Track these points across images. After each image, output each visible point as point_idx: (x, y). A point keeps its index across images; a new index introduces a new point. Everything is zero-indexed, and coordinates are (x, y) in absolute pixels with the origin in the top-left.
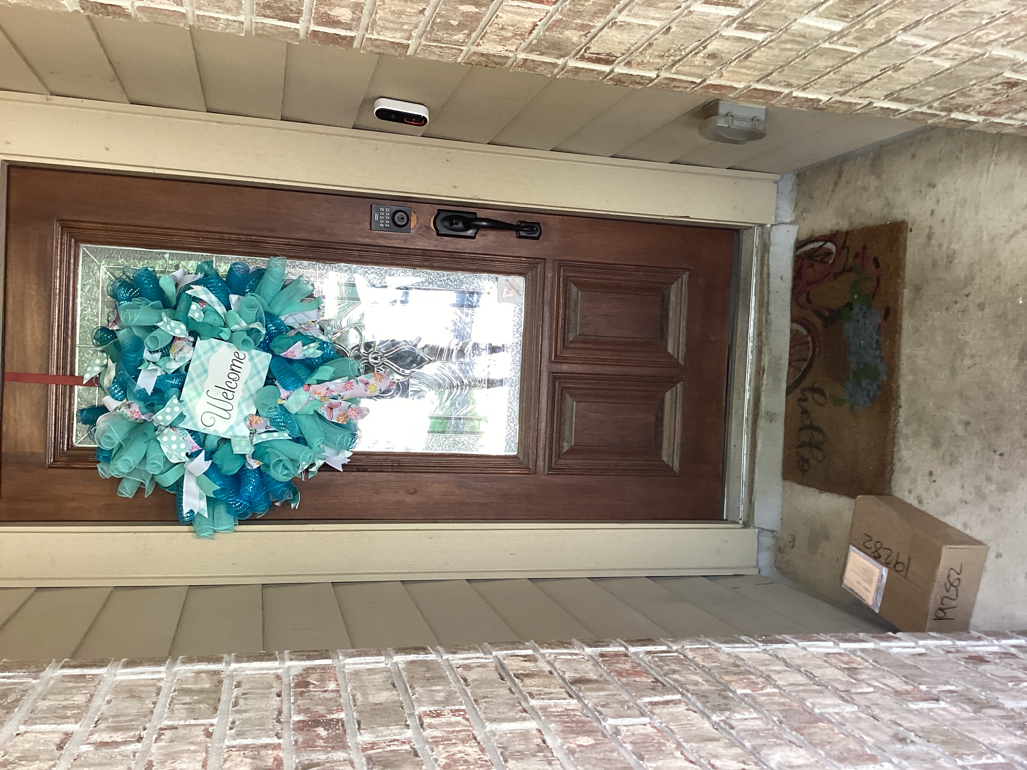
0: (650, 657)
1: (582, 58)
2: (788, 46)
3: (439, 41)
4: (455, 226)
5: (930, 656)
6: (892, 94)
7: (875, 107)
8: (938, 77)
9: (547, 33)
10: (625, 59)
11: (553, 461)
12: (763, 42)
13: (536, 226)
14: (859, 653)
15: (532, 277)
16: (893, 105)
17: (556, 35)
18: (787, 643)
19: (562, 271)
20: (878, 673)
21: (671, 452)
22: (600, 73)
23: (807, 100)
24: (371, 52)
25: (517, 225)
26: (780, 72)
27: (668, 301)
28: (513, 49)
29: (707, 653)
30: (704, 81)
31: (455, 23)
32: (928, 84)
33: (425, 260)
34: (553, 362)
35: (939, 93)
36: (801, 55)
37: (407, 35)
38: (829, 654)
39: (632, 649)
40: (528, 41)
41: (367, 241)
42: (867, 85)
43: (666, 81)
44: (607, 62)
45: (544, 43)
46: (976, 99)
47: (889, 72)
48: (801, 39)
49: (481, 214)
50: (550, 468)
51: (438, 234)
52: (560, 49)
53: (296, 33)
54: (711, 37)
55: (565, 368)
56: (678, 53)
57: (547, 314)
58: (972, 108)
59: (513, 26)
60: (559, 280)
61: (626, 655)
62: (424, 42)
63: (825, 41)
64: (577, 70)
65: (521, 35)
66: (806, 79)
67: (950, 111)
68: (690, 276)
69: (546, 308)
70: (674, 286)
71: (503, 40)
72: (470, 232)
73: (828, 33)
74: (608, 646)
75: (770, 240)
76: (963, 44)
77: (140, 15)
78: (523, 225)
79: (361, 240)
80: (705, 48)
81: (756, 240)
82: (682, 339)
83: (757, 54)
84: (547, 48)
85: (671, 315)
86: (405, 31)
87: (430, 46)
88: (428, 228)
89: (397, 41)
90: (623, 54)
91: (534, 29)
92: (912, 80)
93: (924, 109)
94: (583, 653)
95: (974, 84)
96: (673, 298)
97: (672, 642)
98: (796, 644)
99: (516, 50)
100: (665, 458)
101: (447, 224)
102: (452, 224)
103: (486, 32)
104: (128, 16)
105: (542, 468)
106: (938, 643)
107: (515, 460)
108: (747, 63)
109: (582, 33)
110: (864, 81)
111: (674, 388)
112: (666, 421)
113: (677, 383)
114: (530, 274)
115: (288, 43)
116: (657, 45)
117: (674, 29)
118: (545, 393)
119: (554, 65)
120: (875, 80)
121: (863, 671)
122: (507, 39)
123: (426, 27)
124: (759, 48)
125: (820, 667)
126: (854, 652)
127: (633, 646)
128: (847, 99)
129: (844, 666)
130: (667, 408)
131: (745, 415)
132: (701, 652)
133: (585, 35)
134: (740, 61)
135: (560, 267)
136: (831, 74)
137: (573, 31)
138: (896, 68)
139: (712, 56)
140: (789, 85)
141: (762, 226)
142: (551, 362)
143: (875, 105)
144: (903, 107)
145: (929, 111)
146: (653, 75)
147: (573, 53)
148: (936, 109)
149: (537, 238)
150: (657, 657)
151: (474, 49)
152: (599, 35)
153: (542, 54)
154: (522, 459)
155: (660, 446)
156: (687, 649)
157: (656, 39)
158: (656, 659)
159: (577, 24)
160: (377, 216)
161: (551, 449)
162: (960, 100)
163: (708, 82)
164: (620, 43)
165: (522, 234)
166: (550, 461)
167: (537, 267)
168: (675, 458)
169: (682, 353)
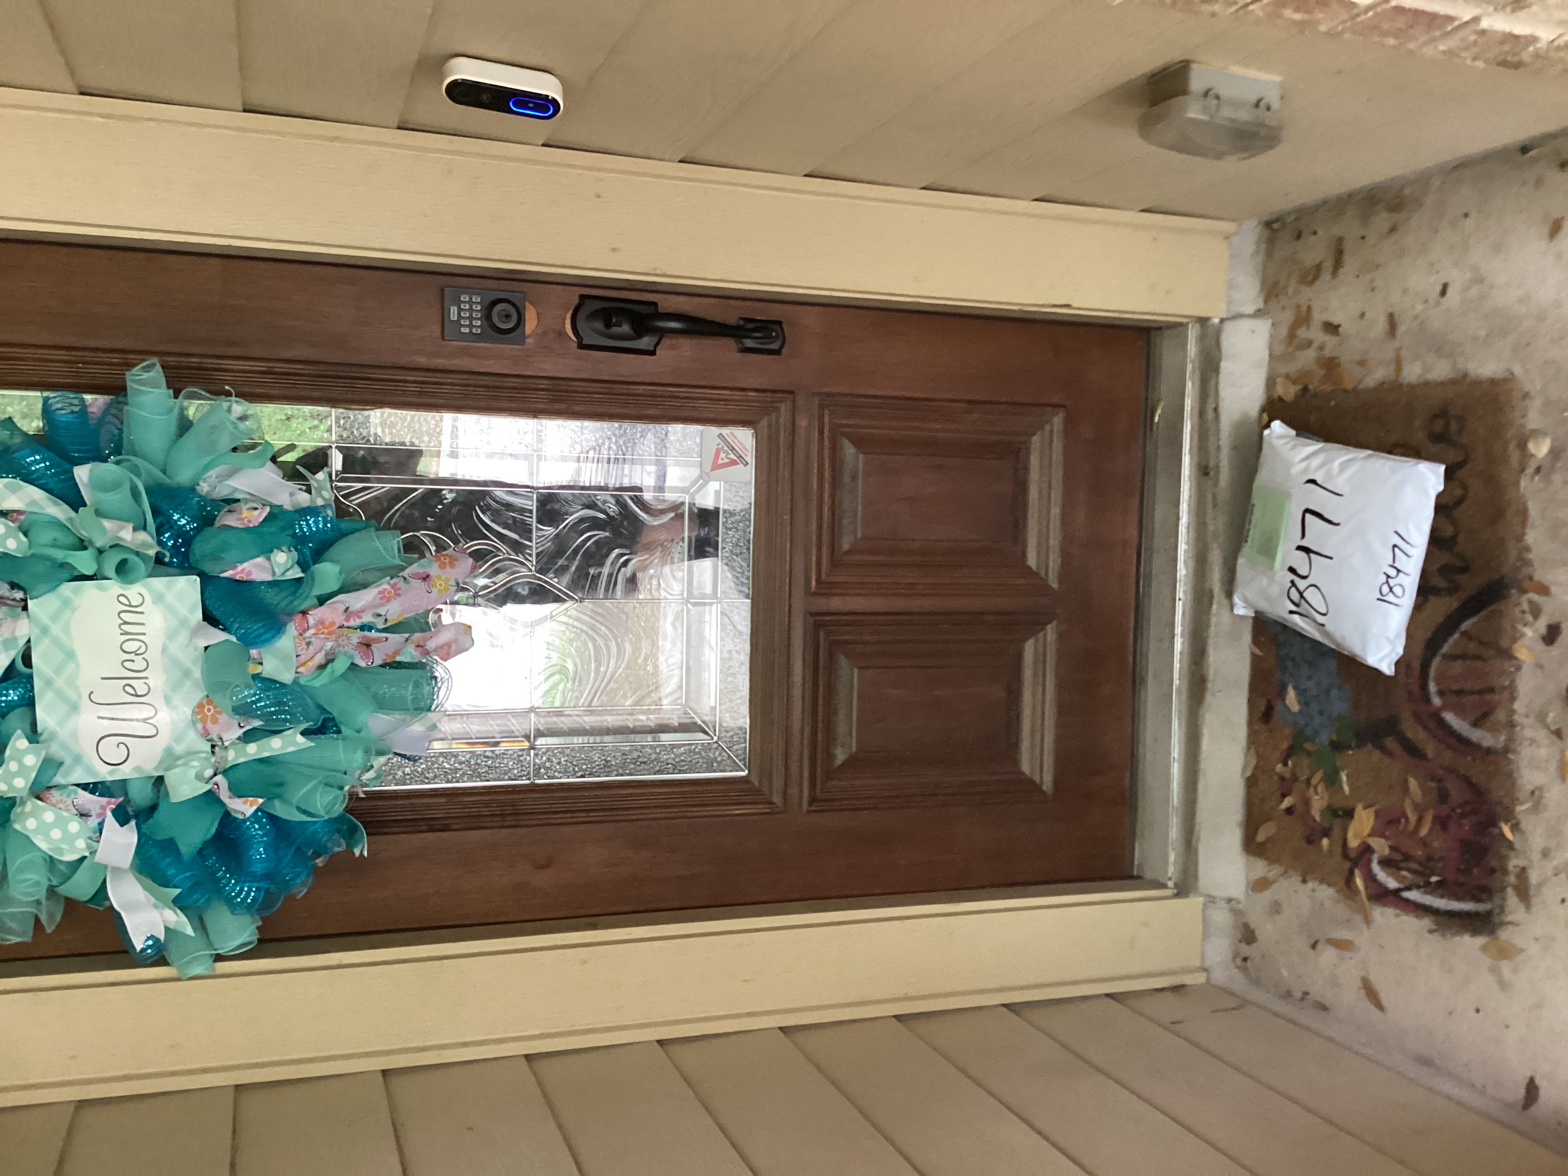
4: (615, 330)
11: (819, 786)
13: (777, 327)
15: (770, 427)
19: (827, 417)
21: (1038, 756)
25: (738, 328)
33: (553, 401)
34: (814, 594)
41: (436, 362)
49: (667, 304)
50: (813, 800)
51: (582, 346)
57: (800, 501)
60: (821, 432)
68: (1066, 420)
70: (1035, 439)
72: (646, 342)
75: (1219, 349)
78: (750, 326)
79: (422, 361)
81: (1192, 349)
82: (1054, 539)
85: (1032, 491)
88: (562, 334)
96: (1034, 461)
100: (1025, 767)
101: (599, 325)
102: (608, 325)
105: (796, 802)
107: (743, 787)
111: (1041, 634)
112: (1027, 695)
113: (1046, 624)
114: (764, 422)
118: (801, 656)
130: (1028, 672)
135: (822, 408)
141: (1203, 321)
142: (808, 593)
149: (777, 352)
155: (1015, 745)
160: (454, 310)
161: (813, 762)
165: (749, 343)
166: (813, 786)
167: (777, 409)
168: (1045, 767)
169: (1054, 566)
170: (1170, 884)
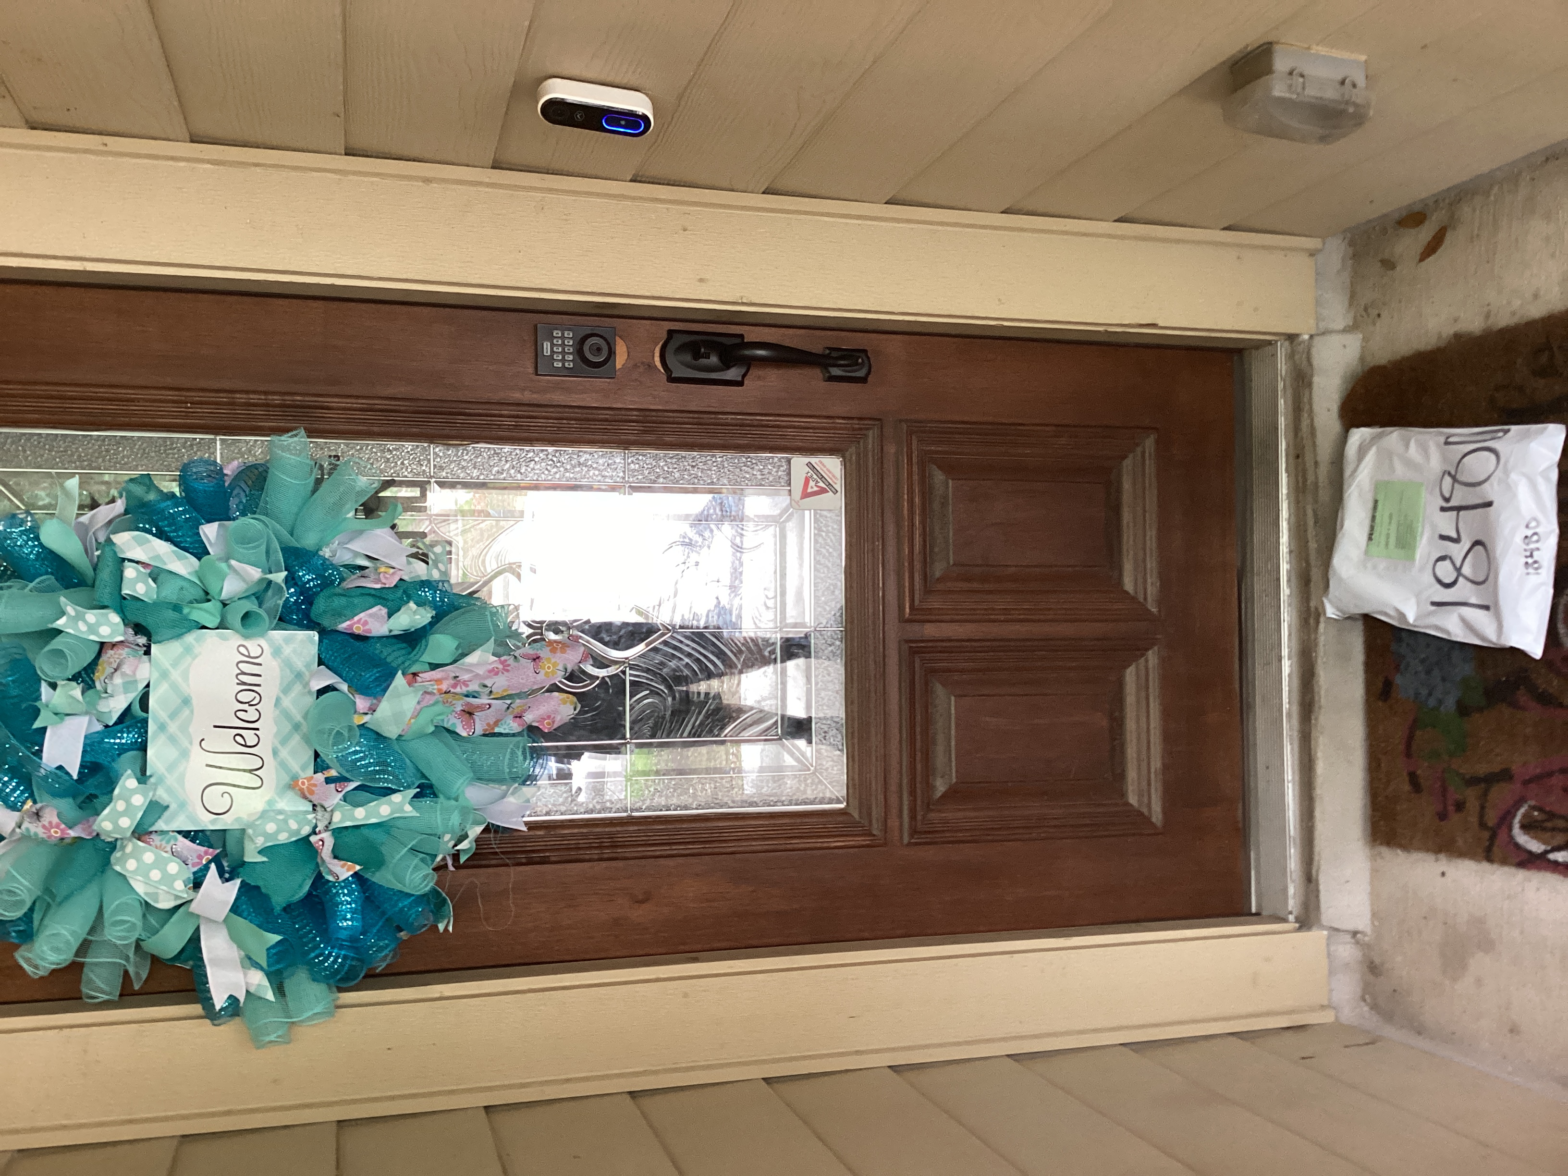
4: (703, 361)
11: (919, 817)
13: (863, 355)
15: (858, 455)
19: (915, 444)
21: (1145, 786)
25: (823, 356)
27: (1119, 490)
33: (645, 432)
34: (908, 621)
41: (528, 397)
49: (752, 335)
50: (914, 832)
57: (891, 529)
60: (910, 461)
68: (1157, 442)
69: (890, 515)
70: (1127, 463)
72: (732, 374)
75: (1310, 364)
78: (834, 354)
79: (517, 396)
81: (1282, 366)
82: (1152, 564)
85: (1126, 516)
88: (651, 366)
96: (1127, 485)
100: (1133, 800)
101: (688, 358)
102: (697, 356)
105: (896, 833)
107: (841, 819)
111: (1142, 660)
112: (1131, 725)
113: (1147, 650)
114: (853, 450)
118: (897, 684)
130: (1130, 699)
131: (1286, 706)
135: (910, 433)
141: (1291, 338)
142: (902, 620)
149: (863, 380)
154: (856, 815)
155: (1121, 777)
160: (547, 346)
161: (913, 793)
165: (835, 371)
166: (913, 817)
167: (866, 436)
168: (1153, 796)
169: (1152, 589)
170: (1291, 918)
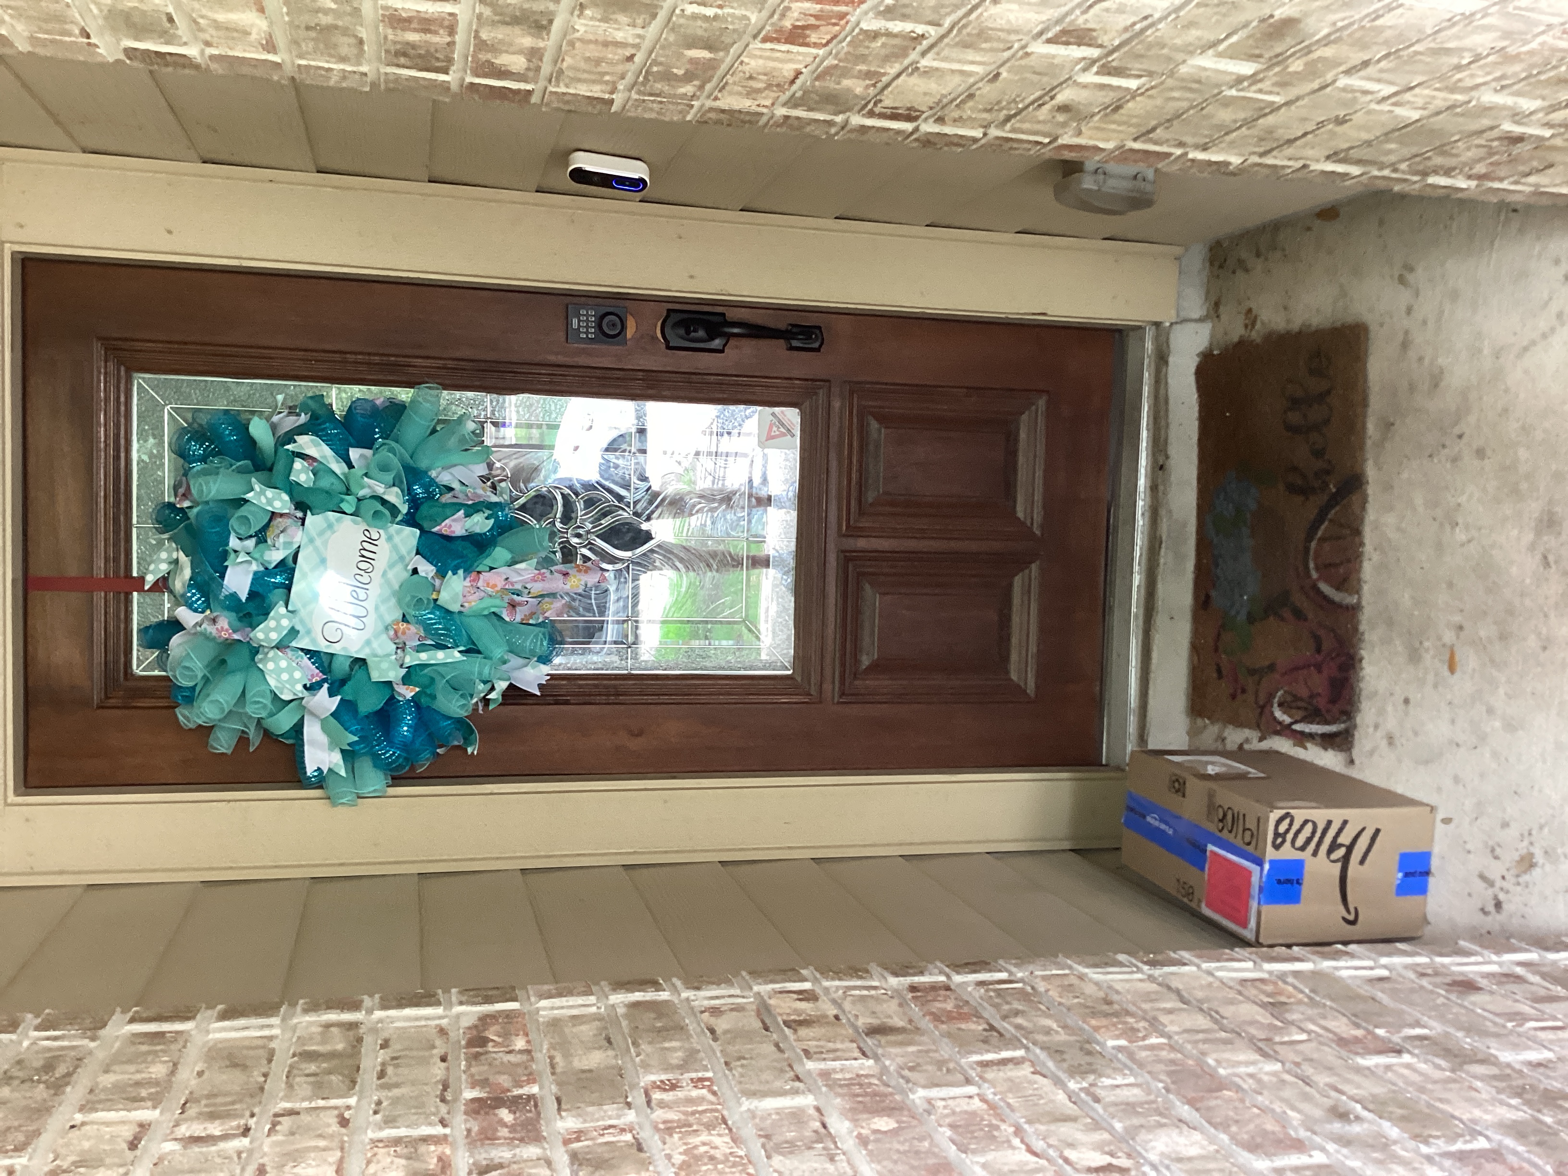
0: (982, 991)
1: (871, 114)
2: (1176, 94)
3: (658, 95)
4: (693, 334)
5: (1395, 981)
6: (1335, 153)
7: (1312, 171)
8: (1404, 131)
9: (817, 83)
10: (935, 114)
11: (847, 684)
12: (1138, 89)
13: (818, 332)
14: (1290, 980)
16: (1340, 168)
17: (830, 84)
18: (1185, 964)
19: (855, 400)
20: (1316, 1011)
21: (1023, 666)
22: (898, 132)
23: (1210, 163)
24: (558, 109)
25: (787, 331)
26: (1167, 128)
27: (1016, 440)
28: (768, 103)
29: (1066, 983)
30: (1055, 139)
31: (680, 72)
32: (1388, 141)
33: (649, 388)
34: (844, 536)
35: (1407, 152)
36: (1197, 105)
37: (609, 88)
38: (1245, 980)
39: (958, 979)
40: (788, 94)
42: (1298, 143)
43: (998, 142)
44: (909, 118)
45: (813, 96)
46: (1463, 159)
47: (1330, 126)
48: (1195, 86)
49: (732, 314)
50: (843, 694)
51: (669, 347)
52: (837, 104)
53: (445, 87)
54: (1061, 84)
55: (862, 543)
56: (1013, 105)
57: (834, 464)
58: (1457, 171)
59: (765, 75)
60: (851, 413)
61: (948, 988)
62: (634, 96)
63: (1231, 87)
64: (863, 129)
65: (778, 85)
66: (1206, 136)
67: (1425, 174)
68: (1048, 403)
69: (833, 456)
70: (1024, 417)
71: (752, 93)
72: (717, 343)
73: (1234, 77)
74: (921, 973)
75: (1168, 346)
76: (1436, 89)
77: (214, 66)
78: (795, 330)
79: (552, 358)
80: (1052, 98)
81: (1149, 345)
82: (1038, 497)
83: (1130, 105)
84: (816, 102)
85: (1021, 459)
86: (607, 83)
87: (644, 101)
88: (654, 338)
89: (596, 95)
90: (931, 108)
91: (796, 77)
92: (1365, 136)
93: (1386, 172)
94: (885, 986)
95: (1458, 141)
96: (1023, 435)
97: (1016, 965)
98: (1198, 967)
99: (773, 104)
100: (1014, 676)
101: (682, 332)
102: (688, 332)
103: (726, 83)
104: (197, 67)
106: (1409, 960)
107: (789, 682)
108: (1116, 117)
109: (868, 82)
110: (1293, 137)
111: (1027, 571)
112: (1016, 619)
113: (1031, 563)
114: (807, 404)
115: (434, 101)
116: (981, 96)
117: (1004, 74)
118: (834, 583)
119: (830, 123)
120: (1310, 136)
121: (1294, 1007)
122: (759, 91)
123: (638, 77)
124: (1133, 98)
125: (1232, 1002)
126: (1282, 976)
127: (958, 973)
128: (1269, 161)
129: (1267, 1000)
130: (1016, 600)
131: (1134, 609)
132: (1058, 982)
133: (874, 85)
134: (1106, 115)
135: (851, 393)
136: (1244, 129)
137: (854, 80)
138: (1340, 121)
139: (1064, 108)
140: (1181, 144)
141: (1157, 324)
142: (840, 535)
143: (1312, 168)
144: (1355, 170)
145: (1394, 175)
146: (978, 133)
147: (857, 108)
148: (1403, 172)
149: (818, 350)
150: (995, 990)
151: (709, 103)
152: (894, 84)
153: (810, 109)
154: (799, 679)
155: (1005, 659)
156: (1036, 977)
157: (979, 89)
158: (992, 994)
159: (860, 71)
160: (575, 321)
161: (843, 665)
162: (1438, 160)
163: (1060, 141)
164: (925, 94)
165: (795, 343)
166: (842, 682)
167: (816, 394)
168: (1029, 675)
169: (1038, 517)
